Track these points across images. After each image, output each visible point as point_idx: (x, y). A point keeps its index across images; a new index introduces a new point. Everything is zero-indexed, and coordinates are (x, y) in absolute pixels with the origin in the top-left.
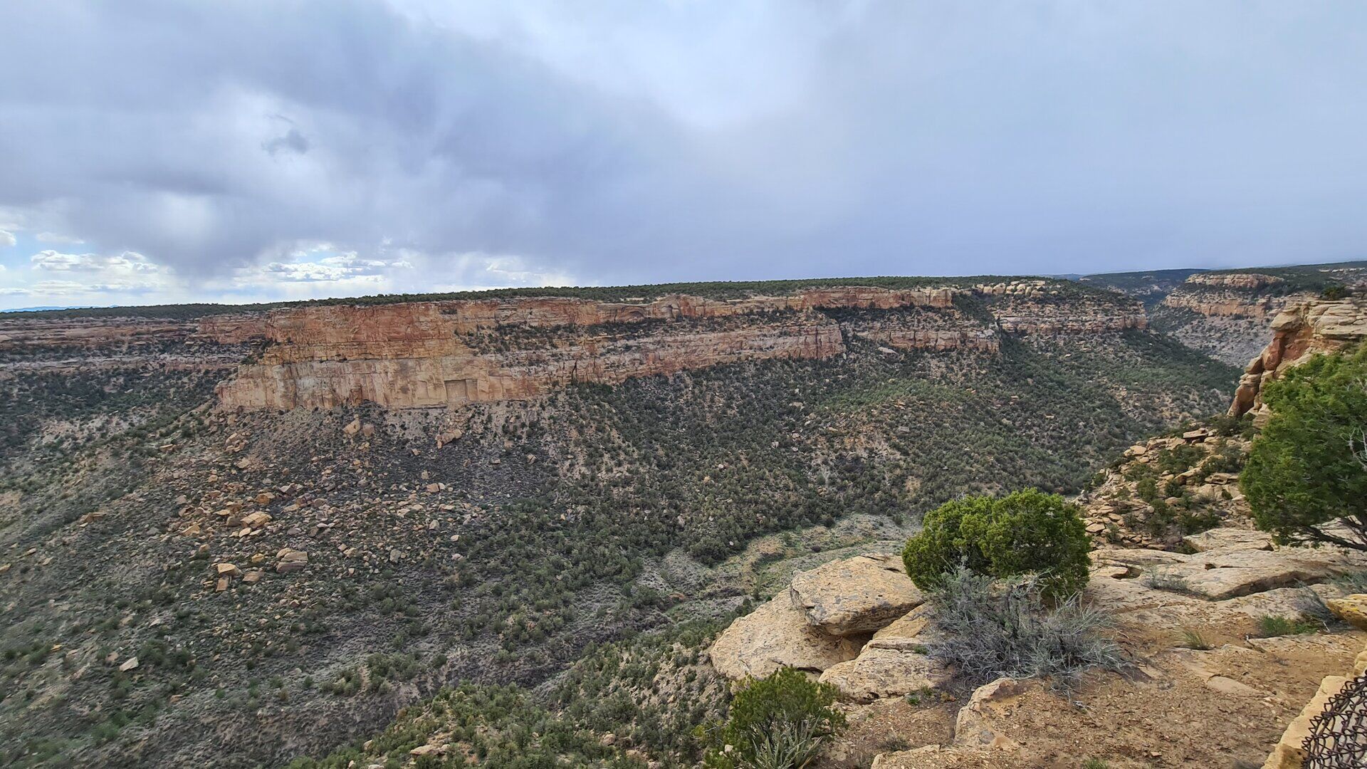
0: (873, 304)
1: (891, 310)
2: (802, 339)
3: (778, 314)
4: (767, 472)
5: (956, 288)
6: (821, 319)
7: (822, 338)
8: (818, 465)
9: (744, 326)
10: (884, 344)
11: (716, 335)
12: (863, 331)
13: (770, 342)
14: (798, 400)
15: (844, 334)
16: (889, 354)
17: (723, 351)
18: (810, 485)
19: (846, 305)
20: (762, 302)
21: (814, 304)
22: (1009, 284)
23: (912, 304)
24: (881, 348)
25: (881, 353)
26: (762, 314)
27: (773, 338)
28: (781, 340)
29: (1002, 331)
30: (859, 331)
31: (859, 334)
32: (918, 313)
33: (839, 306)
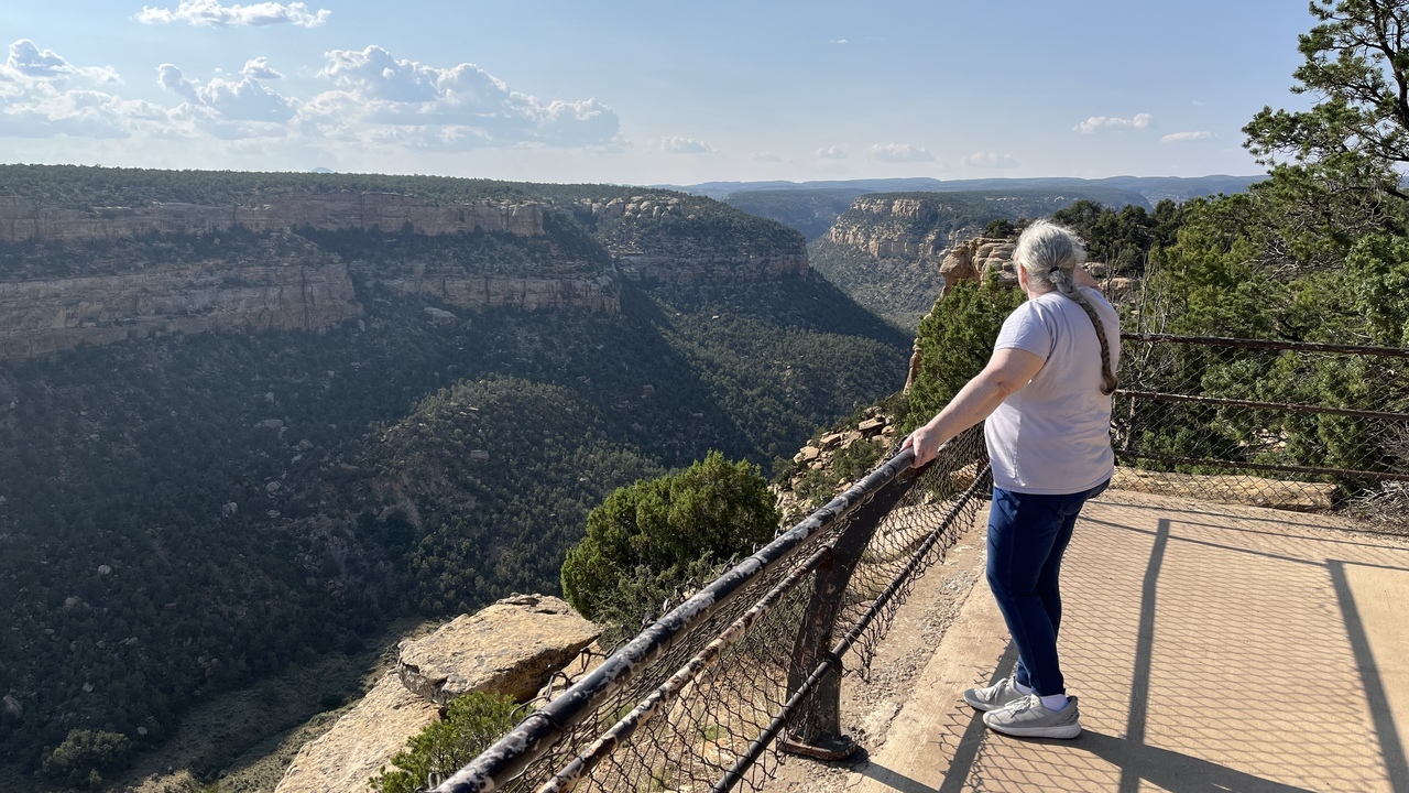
0: (408, 226)
1: (442, 238)
2: (273, 293)
3: (217, 241)
4: (216, 569)
5: (549, 202)
6: (310, 253)
7: (314, 289)
8: (323, 539)
9: (141, 264)
10: (436, 302)
11: (70, 283)
12: (395, 276)
13: (203, 298)
14: (273, 416)
15: (358, 280)
16: (444, 319)
17: (90, 319)
18: (311, 581)
19: (359, 226)
20: (179, 215)
21: (293, 222)
22: (629, 201)
23: (478, 227)
24: (429, 309)
25: (430, 317)
26: (180, 238)
27: (209, 290)
28: (227, 295)
29: (623, 279)
30: (387, 277)
31: (386, 283)
32: (491, 246)
33: (344, 227)
